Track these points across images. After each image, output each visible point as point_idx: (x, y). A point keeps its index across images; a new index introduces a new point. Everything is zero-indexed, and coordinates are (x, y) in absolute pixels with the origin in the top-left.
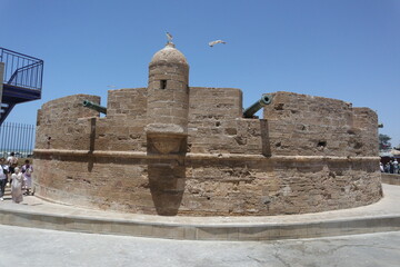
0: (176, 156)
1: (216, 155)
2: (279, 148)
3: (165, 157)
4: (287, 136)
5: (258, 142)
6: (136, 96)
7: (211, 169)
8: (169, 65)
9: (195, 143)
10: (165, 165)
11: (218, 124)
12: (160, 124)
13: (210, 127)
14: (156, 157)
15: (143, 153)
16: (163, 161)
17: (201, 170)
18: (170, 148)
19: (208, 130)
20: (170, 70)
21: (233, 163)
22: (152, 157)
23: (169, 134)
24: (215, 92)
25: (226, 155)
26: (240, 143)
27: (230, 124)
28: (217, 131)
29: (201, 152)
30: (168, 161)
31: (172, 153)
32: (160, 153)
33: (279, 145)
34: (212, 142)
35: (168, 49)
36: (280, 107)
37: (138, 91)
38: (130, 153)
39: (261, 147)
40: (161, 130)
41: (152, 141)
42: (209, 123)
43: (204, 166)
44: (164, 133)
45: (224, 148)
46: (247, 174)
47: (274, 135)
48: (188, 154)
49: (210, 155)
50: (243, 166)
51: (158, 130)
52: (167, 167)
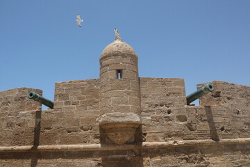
0: (132, 147)
1: (171, 142)
2: (223, 132)
3: (121, 148)
4: (228, 120)
5: (205, 127)
6: (86, 88)
7: (168, 158)
8: (123, 56)
9: (150, 132)
10: (121, 156)
11: (169, 112)
12: (118, 113)
13: (162, 115)
14: (111, 148)
15: (96, 145)
16: (118, 152)
17: (158, 159)
18: (127, 139)
19: (161, 118)
20: (125, 60)
21: (188, 149)
22: (106, 149)
23: (128, 123)
24: (164, 82)
25: (181, 142)
26: (191, 130)
27: (180, 111)
28: (169, 119)
29: (156, 140)
30: (124, 152)
31: (127, 143)
32: (114, 144)
33: (222, 129)
34: (165, 129)
35: (118, 42)
36: (217, 95)
37: (89, 82)
38: (82, 146)
39: (209, 132)
40: (120, 120)
41: (105, 132)
42: (162, 111)
43: (161, 155)
44: (123, 123)
45: (178, 135)
46: (202, 159)
47: (218, 119)
48: (144, 143)
49: (165, 143)
50: (196, 152)
51: (117, 120)
52: (123, 159)
